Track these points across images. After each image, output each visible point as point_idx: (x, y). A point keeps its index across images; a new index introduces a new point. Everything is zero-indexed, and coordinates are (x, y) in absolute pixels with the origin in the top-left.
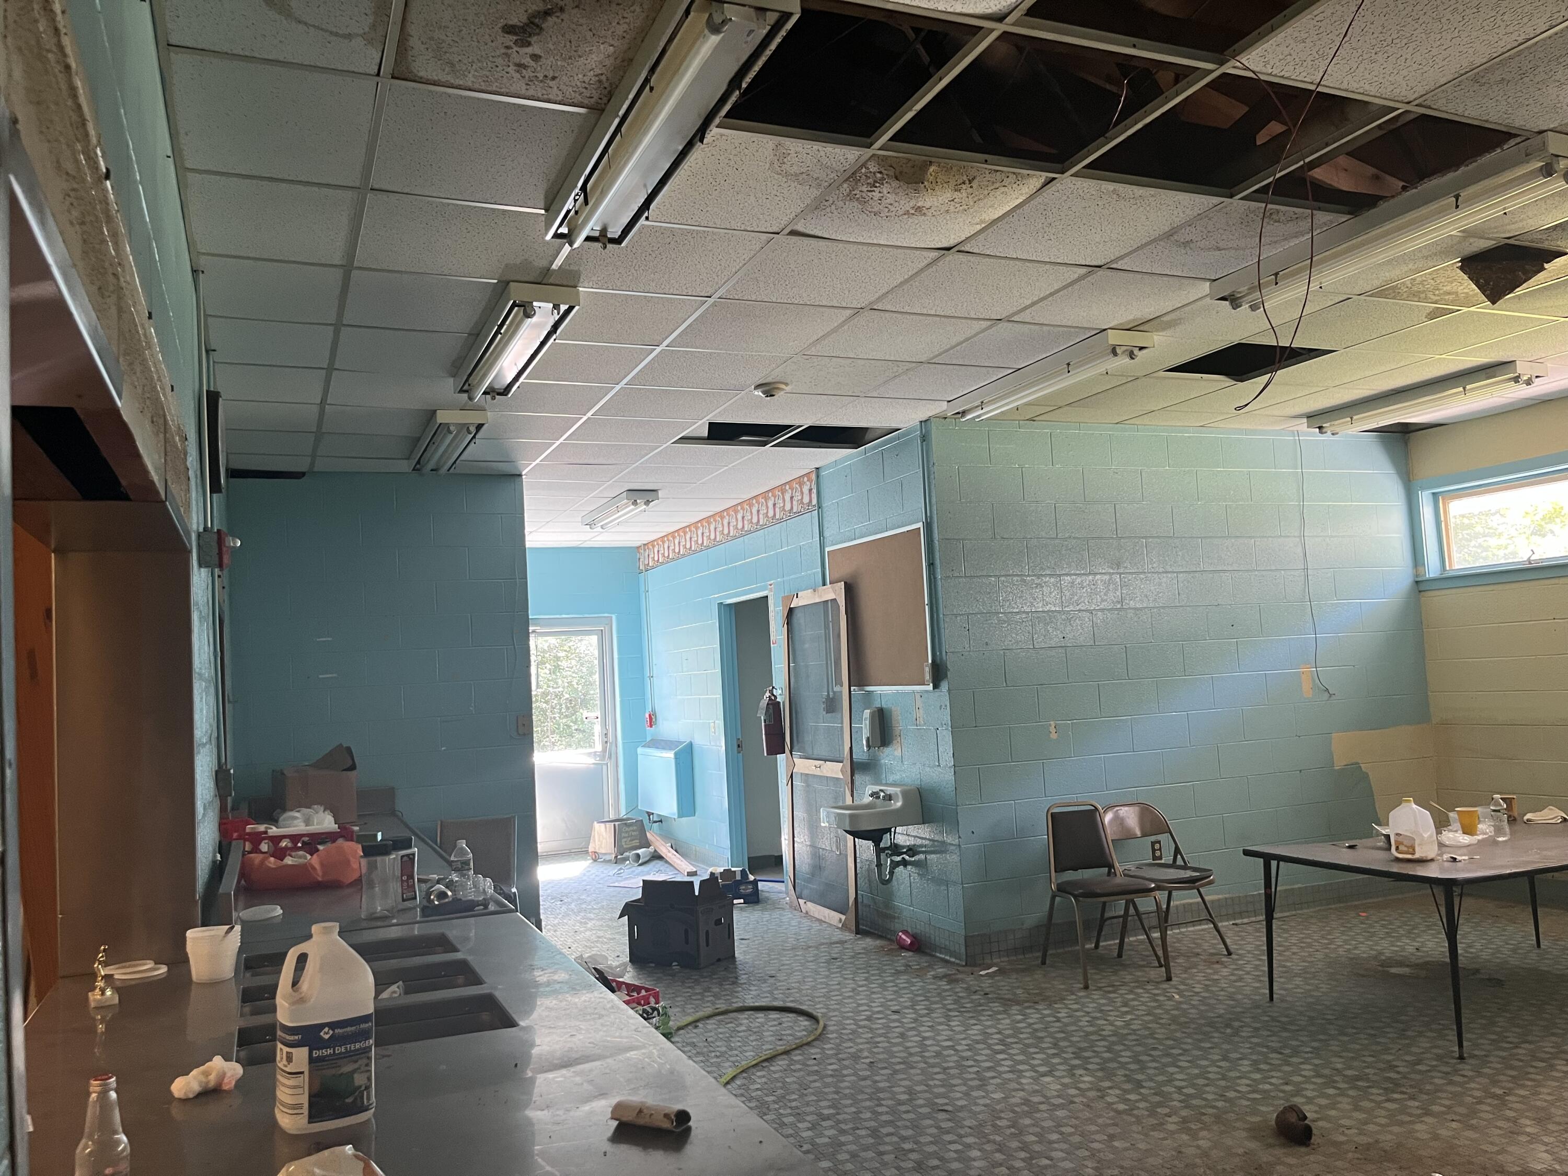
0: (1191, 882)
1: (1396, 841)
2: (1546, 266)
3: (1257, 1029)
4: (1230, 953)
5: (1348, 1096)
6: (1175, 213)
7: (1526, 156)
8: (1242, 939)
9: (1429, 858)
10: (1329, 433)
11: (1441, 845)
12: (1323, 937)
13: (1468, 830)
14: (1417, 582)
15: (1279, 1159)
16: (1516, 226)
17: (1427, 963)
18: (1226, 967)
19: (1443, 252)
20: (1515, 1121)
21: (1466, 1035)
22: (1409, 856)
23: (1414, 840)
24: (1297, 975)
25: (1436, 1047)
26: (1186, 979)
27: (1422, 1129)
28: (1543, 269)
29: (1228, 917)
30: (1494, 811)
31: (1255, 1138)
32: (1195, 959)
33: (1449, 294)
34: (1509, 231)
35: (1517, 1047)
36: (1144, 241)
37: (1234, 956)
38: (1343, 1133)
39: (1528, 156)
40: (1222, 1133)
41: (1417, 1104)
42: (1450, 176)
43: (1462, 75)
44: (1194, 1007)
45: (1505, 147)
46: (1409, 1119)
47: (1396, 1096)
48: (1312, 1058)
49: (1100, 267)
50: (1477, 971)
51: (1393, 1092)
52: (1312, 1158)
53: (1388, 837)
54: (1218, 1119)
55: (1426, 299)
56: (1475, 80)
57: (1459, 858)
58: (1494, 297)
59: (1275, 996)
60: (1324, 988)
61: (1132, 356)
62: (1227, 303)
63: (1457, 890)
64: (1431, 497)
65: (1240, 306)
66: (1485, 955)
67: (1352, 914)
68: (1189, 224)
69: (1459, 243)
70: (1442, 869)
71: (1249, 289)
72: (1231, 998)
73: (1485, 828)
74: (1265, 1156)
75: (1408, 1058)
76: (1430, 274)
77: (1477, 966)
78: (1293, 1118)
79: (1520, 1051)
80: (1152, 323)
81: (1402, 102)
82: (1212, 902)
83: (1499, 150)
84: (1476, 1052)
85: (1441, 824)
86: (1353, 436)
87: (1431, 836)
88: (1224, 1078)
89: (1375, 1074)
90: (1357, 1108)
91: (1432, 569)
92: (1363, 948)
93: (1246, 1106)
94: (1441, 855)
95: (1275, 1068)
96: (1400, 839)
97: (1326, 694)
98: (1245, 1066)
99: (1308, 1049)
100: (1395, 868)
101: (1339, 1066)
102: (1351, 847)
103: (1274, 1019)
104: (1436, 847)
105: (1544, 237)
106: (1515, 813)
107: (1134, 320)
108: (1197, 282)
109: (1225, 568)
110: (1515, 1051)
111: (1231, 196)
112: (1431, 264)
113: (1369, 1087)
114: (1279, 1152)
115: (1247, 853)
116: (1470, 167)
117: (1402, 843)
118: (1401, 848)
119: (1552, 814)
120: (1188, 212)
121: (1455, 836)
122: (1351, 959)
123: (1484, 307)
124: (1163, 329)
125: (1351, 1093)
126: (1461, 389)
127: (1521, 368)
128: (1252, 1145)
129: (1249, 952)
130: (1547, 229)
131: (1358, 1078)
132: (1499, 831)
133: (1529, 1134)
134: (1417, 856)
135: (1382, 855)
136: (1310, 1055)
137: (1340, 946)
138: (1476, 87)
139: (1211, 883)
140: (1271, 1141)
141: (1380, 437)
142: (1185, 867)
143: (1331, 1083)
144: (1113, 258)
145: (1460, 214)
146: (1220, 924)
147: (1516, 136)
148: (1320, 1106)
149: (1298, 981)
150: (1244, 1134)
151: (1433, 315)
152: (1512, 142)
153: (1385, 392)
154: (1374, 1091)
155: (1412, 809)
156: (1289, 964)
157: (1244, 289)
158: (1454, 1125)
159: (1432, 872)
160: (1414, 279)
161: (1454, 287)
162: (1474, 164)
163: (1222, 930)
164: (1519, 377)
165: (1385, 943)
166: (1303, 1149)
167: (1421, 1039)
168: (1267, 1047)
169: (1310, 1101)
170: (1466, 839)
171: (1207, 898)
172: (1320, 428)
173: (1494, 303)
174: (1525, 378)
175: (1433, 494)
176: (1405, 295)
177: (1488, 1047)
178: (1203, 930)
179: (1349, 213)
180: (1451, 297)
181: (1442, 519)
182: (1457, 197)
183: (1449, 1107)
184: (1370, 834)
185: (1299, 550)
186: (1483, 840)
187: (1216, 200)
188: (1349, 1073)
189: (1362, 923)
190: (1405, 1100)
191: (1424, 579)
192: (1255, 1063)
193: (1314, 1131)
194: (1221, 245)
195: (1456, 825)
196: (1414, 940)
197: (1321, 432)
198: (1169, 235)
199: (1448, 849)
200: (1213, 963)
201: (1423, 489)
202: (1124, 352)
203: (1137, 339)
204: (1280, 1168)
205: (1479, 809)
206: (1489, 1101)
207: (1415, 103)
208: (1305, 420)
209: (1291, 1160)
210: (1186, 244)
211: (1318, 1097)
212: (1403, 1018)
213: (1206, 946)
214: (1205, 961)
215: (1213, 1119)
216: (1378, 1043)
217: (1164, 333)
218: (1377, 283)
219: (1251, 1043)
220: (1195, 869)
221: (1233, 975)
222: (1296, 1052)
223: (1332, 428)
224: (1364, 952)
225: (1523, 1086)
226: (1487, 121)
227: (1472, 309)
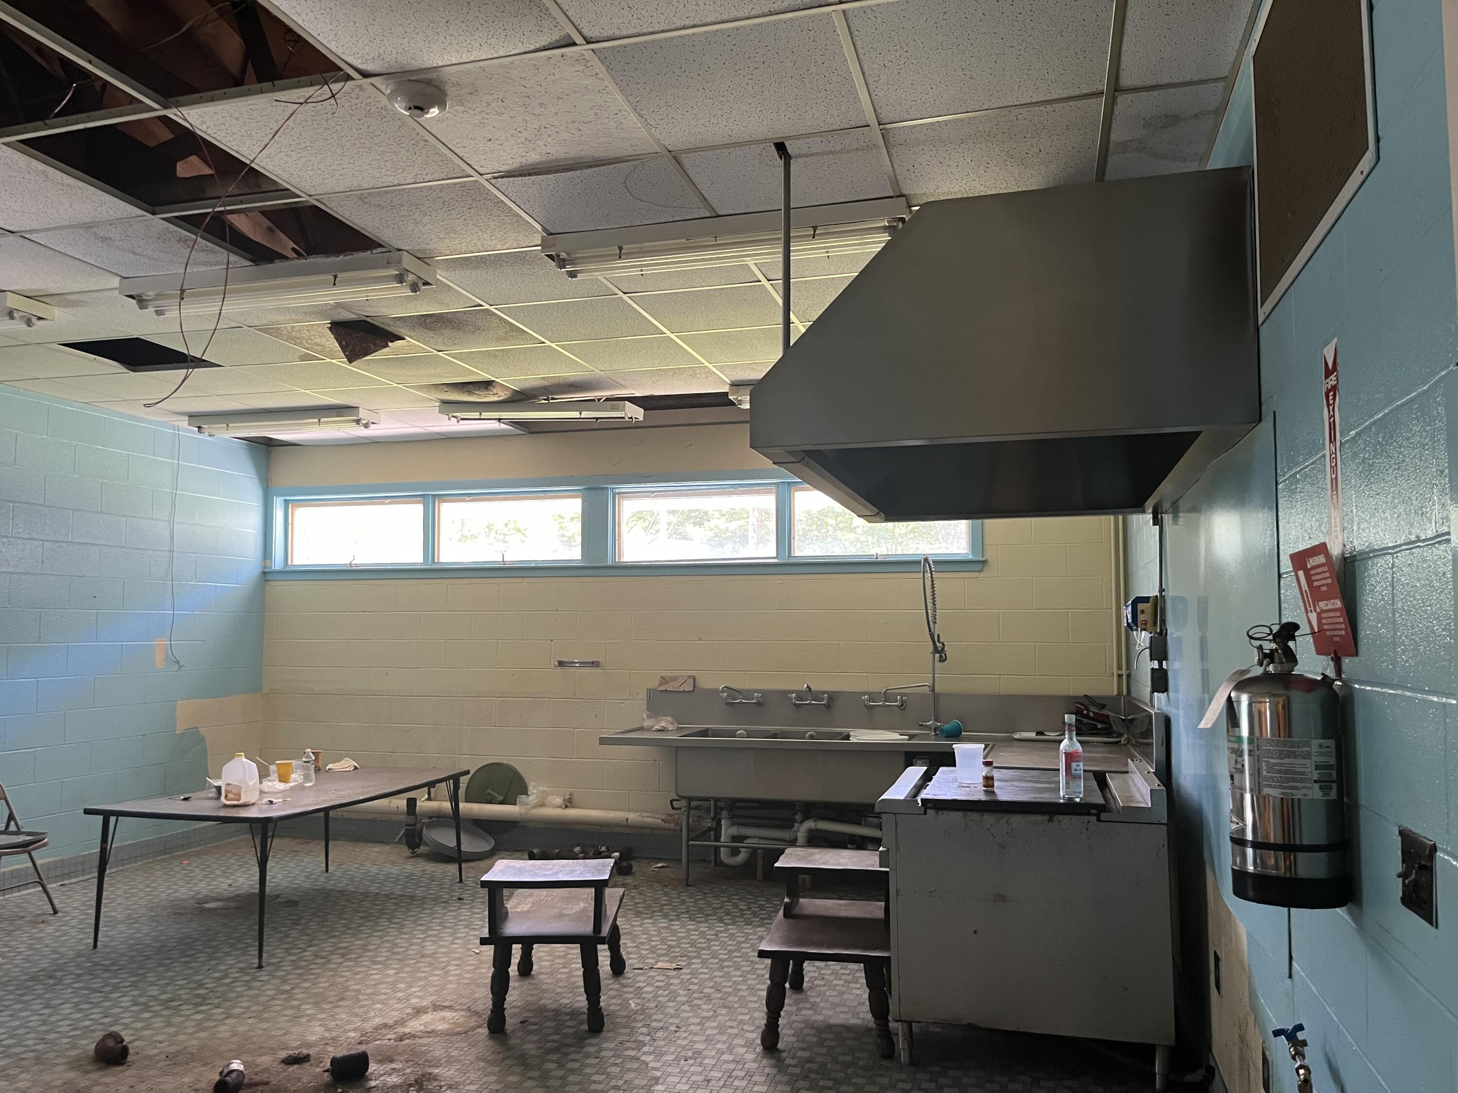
0: (24, 847)
1: (226, 791)
2: (390, 344)
3: (79, 975)
4: (55, 912)
5: (162, 1016)
6: (99, 209)
7: (388, 263)
8: (70, 898)
9: (252, 802)
10: (206, 434)
11: (262, 792)
12: (147, 886)
13: (283, 779)
14: (264, 573)
15: (96, 1081)
16: (372, 309)
17: (238, 896)
18: (51, 925)
19: (319, 312)
20: (298, 1008)
21: (265, 948)
22: (235, 802)
23: (241, 788)
24: (121, 922)
25: (239, 962)
26: (9, 941)
27: (224, 1031)
28: (387, 346)
29: (56, 878)
30: (305, 762)
31: (72, 1069)
32: (19, 922)
33: (319, 345)
34: (365, 311)
35: (304, 951)
36: (64, 224)
37: (60, 914)
38: (156, 1048)
39: (388, 264)
40: (42, 1071)
41: (222, 1010)
42: (332, 259)
43: (352, 191)
44: (17, 966)
45: (374, 252)
46: (214, 1024)
47: (203, 1008)
48: (131, 991)
49: (12, 232)
50: (278, 896)
51: (201, 1005)
52: (127, 1073)
53: (219, 789)
54: (38, 1060)
55: (300, 345)
56: (361, 198)
57: (275, 801)
58: (351, 358)
59: (99, 944)
60: (146, 929)
61: (29, 323)
62: (134, 301)
63: (271, 826)
64: (283, 503)
65: (147, 308)
66: (285, 883)
67: (176, 863)
68: (111, 223)
69: (331, 309)
70: (260, 811)
71: (156, 295)
72: (55, 952)
73: (296, 777)
74: (84, 1083)
75: (216, 975)
76: (307, 326)
77: (277, 893)
78: (111, 1043)
79: (307, 953)
80: (56, 297)
81: (305, 193)
82: (42, 865)
83: (369, 252)
84: (272, 961)
85: (263, 774)
86: (227, 440)
87: (255, 783)
88: (45, 1023)
89: (186, 994)
90: (169, 1025)
91: (277, 563)
92: (183, 890)
93: (67, 1043)
94: (261, 799)
95: (96, 1005)
96: (230, 788)
97: (176, 666)
98: (66, 1009)
99: (128, 984)
100: (222, 813)
101: (154, 993)
102: (185, 799)
103: (96, 964)
104: (258, 793)
105: (392, 323)
106: (320, 764)
107: (36, 290)
108: (107, 274)
109: (93, 542)
110: (303, 954)
111: (153, 213)
112: (308, 319)
113: (180, 1005)
114: (95, 1075)
115: (87, 812)
116: (348, 257)
117: (231, 792)
118: (230, 796)
119: (347, 764)
120: (111, 212)
121: (274, 785)
122: (172, 901)
123: (341, 361)
124: (66, 306)
125: (165, 1013)
126: (317, 420)
127: (362, 414)
128: (71, 1075)
129: (76, 908)
130: (394, 318)
131: (172, 1000)
132: (307, 778)
133: (308, 1015)
134: (241, 802)
135: (213, 803)
136: (129, 989)
137: (162, 892)
138: (360, 203)
139: (45, 845)
140: (90, 1068)
141: (247, 445)
142: (18, 833)
143: (146, 1007)
144: (28, 229)
145: (336, 291)
146: (48, 886)
147: (380, 246)
148: (136, 1030)
149: (122, 927)
150: (63, 1067)
151: (305, 358)
152: (380, 250)
153: (257, 409)
154: (185, 1007)
155: (242, 762)
156: (113, 914)
157: (151, 294)
158: (250, 1021)
159: (252, 813)
160: (294, 327)
161: (323, 341)
162: (351, 257)
163: (51, 892)
164: (359, 420)
165: (203, 884)
166: (120, 1068)
167: (228, 958)
168: (88, 989)
169: (127, 1026)
170: (281, 786)
171: (38, 862)
172: (199, 427)
173: (350, 361)
174: (364, 422)
175: (286, 501)
176: (285, 337)
177: (282, 955)
178: (28, 894)
179: (251, 261)
180: (320, 348)
181: (290, 522)
182: (335, 277)
183: (248, 1008)
184: (203, 786)
185: (167, 534)
186: (295, 786)
187: (139, 212)
188: (163, 997)
189: (184, 870)
190: (211, 1009)
191: (270, 570)
192: (77, 1004)
193: (131, 1051)
194: (137, 250)
195: (274, 776)
196: (227, 878)
197: (199, 431)
198: (88, 227)
199: (266, 795)
200: (39, 923)
201: (278, 495)
202: (21, 317)
203: (36, 308)
204: (96, 1088)
205: (294, 762)
206: (280, 996)
207: (316, 197)
208: (187, 418)
209: (105, 1080)
210: (103, 239)
211: (134, 1022)
212: (213, 943)
213: (31, 908)
214: (30, 922)
215: (33, 1061)
216: (191, 968)
217: (65, 310)
218: (264, 321)
219: (73, 988)
220: (28, 834)
221: (58, 930)
222: (116, 988)
223: (210, 430)
224: (184, 894)
225: (306, 980)
226: (364, 229)
227: (334, 361)
